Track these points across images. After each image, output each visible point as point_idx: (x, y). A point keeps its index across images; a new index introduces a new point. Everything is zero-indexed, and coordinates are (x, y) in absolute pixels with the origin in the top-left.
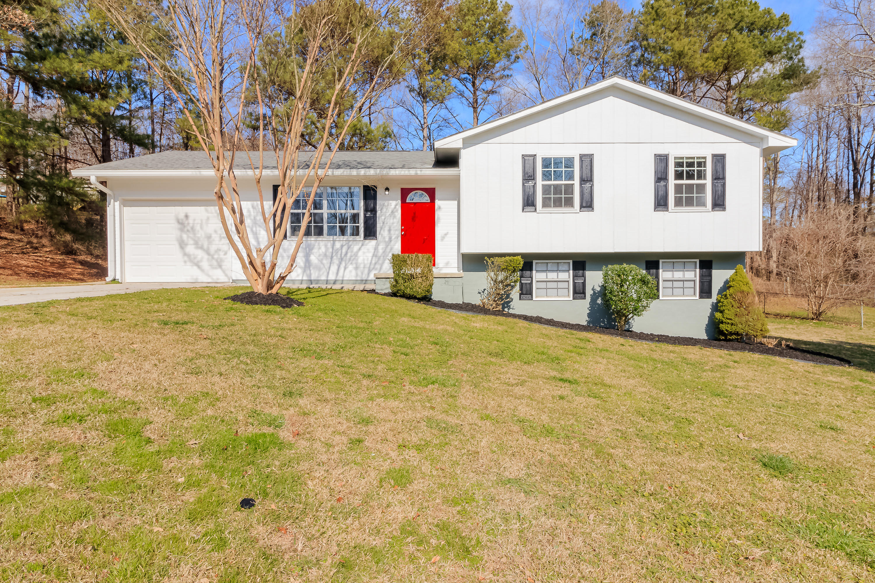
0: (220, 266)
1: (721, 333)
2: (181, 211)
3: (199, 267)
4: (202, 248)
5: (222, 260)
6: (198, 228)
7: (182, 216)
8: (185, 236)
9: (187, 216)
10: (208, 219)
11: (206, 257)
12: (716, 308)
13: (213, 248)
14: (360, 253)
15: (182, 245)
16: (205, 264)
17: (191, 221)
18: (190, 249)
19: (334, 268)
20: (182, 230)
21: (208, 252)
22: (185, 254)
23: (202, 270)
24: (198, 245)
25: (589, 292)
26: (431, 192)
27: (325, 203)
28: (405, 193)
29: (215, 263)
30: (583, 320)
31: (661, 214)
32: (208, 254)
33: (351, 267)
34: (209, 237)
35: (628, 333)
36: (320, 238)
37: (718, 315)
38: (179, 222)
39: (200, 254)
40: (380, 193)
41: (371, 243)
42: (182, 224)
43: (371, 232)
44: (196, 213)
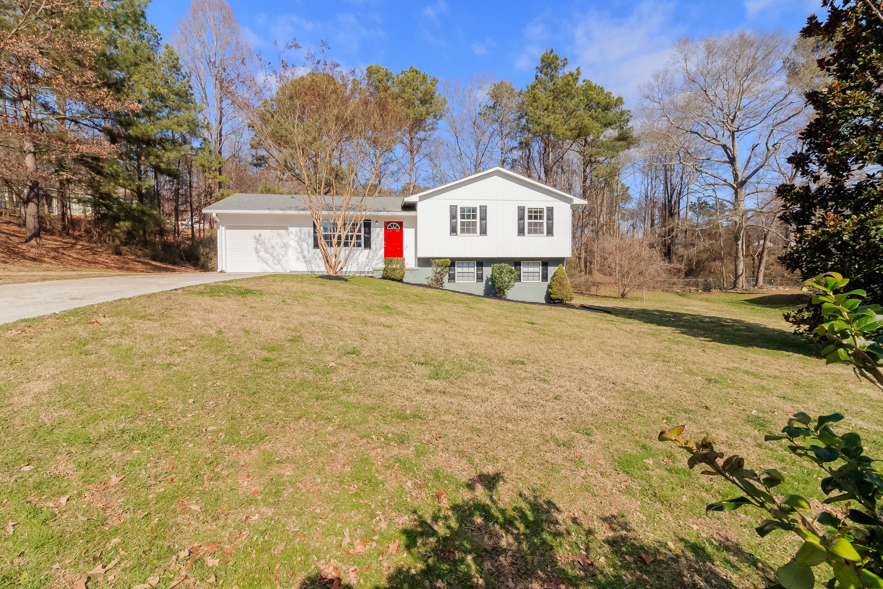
0: (280, 263)
1: (552, 299)
2: (257, 232)
3: (267, 264)
4: (269, 253)
5: (280, 260)
6: (267, 241)
7: (257, 235)
8: (259, 246)
9: (260, 235)
10: (273, 236)
11: (271, 258)
12: (549, 287)
13: (275, 254)
14: (360, 257)
15: (257, 251)
16: (270, 262)
17: (262, 237)
18: (262, 254)
20: (257, 243)
22: (259, 256)
23: (269, 266)
24: (266, 251)
25: (485, 278)
26: (401, 224)
28: (387, 224)
29: (276, 262)
30: (482, 293)
31: (521, 238)
32: (272, 256)
33: (354, 265)
34: (273, 247)
35: (505, 299)
36: (339, 248)
37: (550, 290)
38: (255, 238)
39: (268, 256)
40: (373, 224)
41: (367, 251)
42: (258, 240)
43: (368, 245)
44: (266, 234)
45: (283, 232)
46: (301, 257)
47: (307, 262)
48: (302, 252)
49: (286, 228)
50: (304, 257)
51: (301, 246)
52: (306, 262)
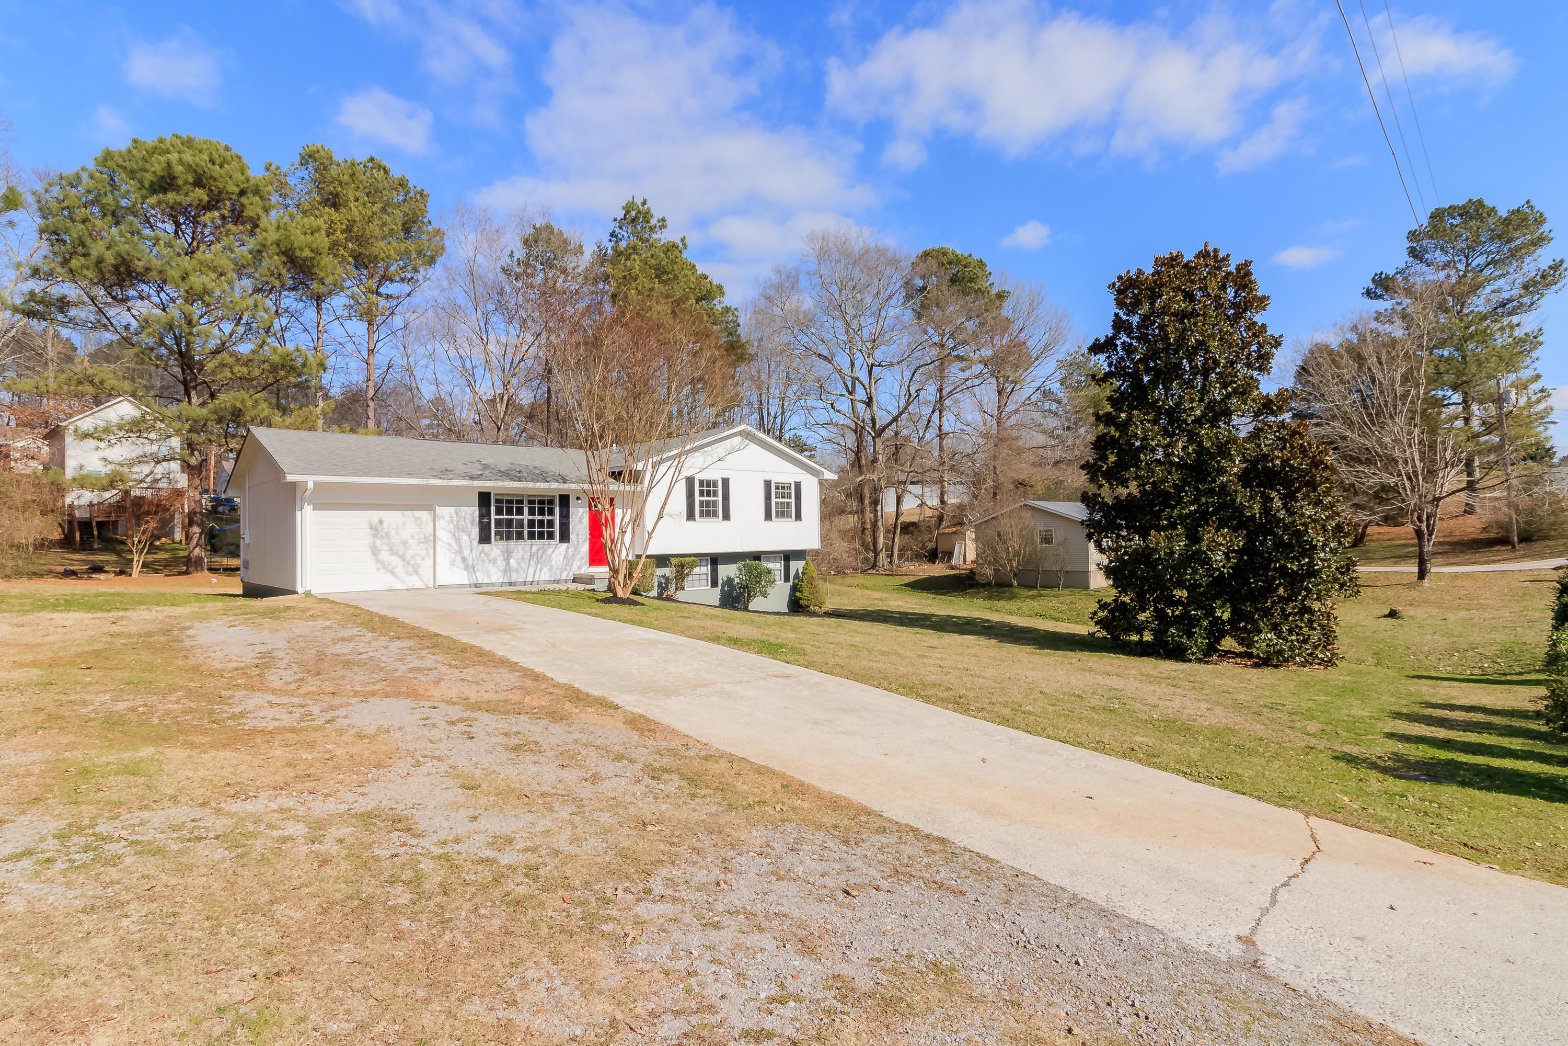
0: (416, 572)
1: (801, 606)
2: (375, 515)
3: (392, 572)
4: (397, 554)
5: (418, 566)
6: (393, 533)
7: (375, 521)
8: (378, 542)
9: (381, 522)
10: (405, 524)
11: (401, 563)
12: (795, 589)
13: (409, 554)
14: (554, 556)
15: (375, 551)
16: (400, 571)
17: (385, 526)
18: (384, 555)
19: (531, 570)
20: (375, 536)
21: (403, 558)
22: (378, 561)
23: (397, 577)
24: (392, 551)
25: (720, 582)
26: (611, 501)
27: (526, 510)
28: (591, 501)
29: (411, 569)
30: (717, 603)
31: (768, 523)
32: (404, 560)
33: (545, 569)
34: (405, 543)
35: (749, 611)
36: (520, 542)
38: (372, 528)
39: (395, 560)
40: (572, 501)
41: (565, 545)
42: (376, 530)
43: (565, 537)
44: (392, 518)
45: (424, 515)
46: (458, 559)
47: (469, 568)
48: (460, 551)
49: (430, 508)
50: (464, 560)
51: (458, 541)
52: (466, 568)
